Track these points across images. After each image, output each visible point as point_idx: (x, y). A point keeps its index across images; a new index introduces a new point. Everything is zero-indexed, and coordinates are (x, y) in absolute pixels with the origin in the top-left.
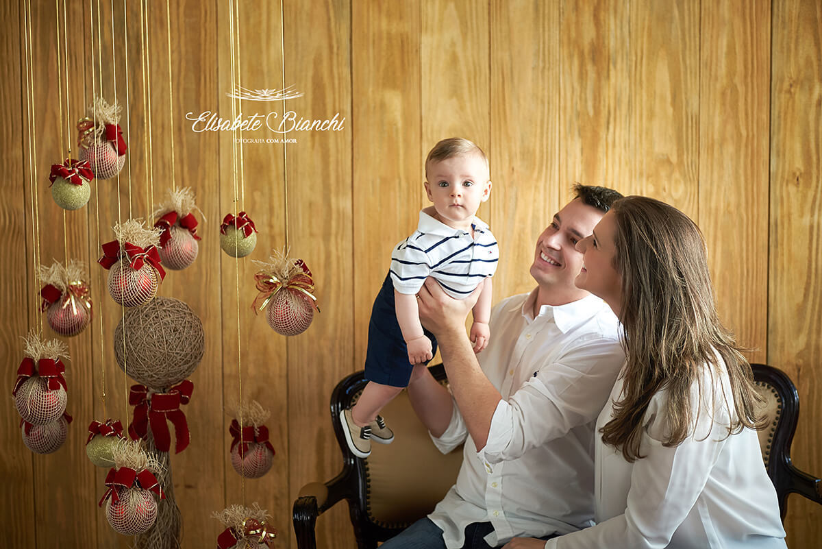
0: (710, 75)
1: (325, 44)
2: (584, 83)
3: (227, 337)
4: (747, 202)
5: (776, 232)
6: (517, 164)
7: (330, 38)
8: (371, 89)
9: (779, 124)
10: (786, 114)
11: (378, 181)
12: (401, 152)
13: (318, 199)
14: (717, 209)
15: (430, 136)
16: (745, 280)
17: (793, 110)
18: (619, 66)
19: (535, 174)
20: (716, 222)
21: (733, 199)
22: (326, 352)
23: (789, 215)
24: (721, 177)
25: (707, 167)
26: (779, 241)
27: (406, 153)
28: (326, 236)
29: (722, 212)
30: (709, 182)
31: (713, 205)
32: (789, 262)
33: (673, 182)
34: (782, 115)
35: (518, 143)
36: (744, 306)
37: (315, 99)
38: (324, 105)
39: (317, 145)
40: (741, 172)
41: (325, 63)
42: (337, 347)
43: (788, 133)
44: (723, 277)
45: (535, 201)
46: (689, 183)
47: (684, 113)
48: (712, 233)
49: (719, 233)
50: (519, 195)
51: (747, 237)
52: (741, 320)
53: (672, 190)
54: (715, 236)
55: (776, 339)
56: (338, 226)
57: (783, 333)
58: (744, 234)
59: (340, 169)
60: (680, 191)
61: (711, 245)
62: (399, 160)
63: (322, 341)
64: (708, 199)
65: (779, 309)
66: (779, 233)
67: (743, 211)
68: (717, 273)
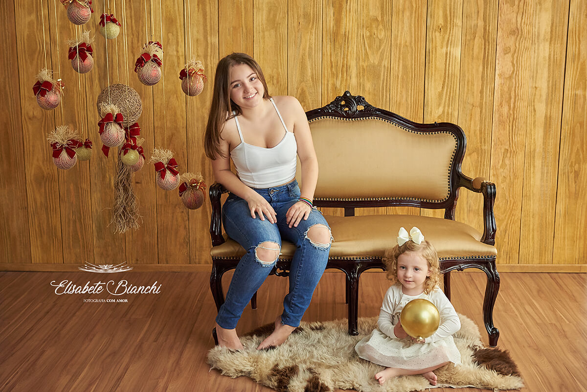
3: (156, 108)
4: (415, 41)
5: (429, 56)
6: (301, 20)
11: (231, 28)
12: (243, 14)
13: (201, 38)
14: (400, 44)
15: (257, 5)
16: (413, 79)
19: (311, 26)
20: (400, 51)
21: (408, 39)
23: (436, 47)
24: (403, 28)
25: (396, 22)
27: (245, 14)
28: (206, 57)
29: (403, 46)
30: (397, 30)
31: (399, 42)
32: (435, 71)
33: (379, 30)
35: (302, 10)
36: (413, 92)
40: (413, 25)
43: (436, 6)
44: (403, 78)
45: (310, 39)
46: (387, 31)
48: (397, 56)
49: (401, 56)
50: (302, 36)
51: (415, 58)
52: (411, 100)
53: (379, 34)
54: (399, 58)
55: (428, 109)
56: (211, 52)
57: (432, 106)
58: (414, 57)
59: (212, 22)
60: (382, 35)
61: (397, 63)
62: (242, 18)
63: (204, 110)
64: (396, 39)
65: (430, 95)
66: (431, 56)
67: (413, 45)
68: (400, 76)
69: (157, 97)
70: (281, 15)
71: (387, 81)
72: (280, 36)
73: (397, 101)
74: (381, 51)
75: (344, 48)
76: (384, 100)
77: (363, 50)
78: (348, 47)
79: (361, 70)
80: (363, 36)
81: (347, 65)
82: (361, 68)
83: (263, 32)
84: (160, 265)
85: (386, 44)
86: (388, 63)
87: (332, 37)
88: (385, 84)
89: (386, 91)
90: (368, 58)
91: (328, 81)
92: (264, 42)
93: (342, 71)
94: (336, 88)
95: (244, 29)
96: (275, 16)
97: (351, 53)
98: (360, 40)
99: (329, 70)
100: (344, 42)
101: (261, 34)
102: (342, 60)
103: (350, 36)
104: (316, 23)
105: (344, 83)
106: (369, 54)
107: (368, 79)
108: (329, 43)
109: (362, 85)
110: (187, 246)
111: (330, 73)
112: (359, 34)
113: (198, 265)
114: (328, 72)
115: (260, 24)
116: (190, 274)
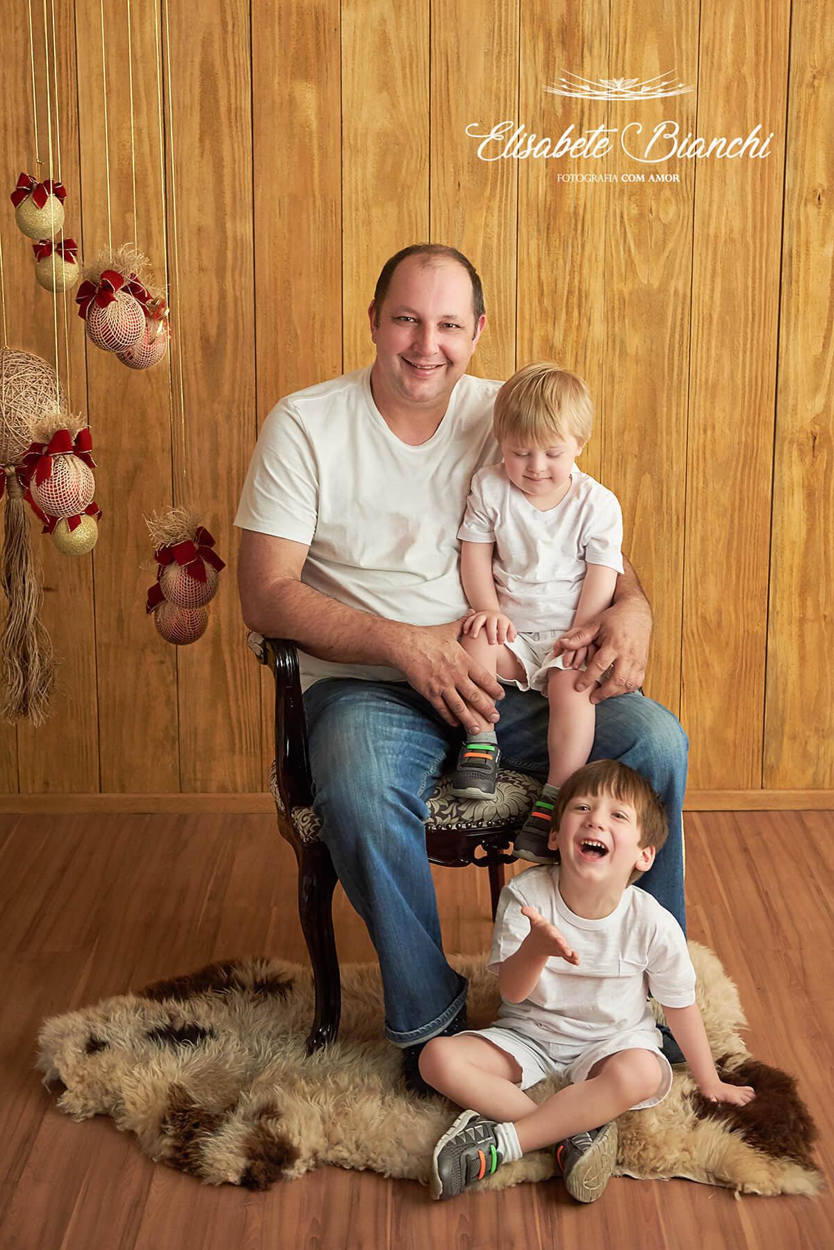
0: (712, 63)
1: (216, 20)
2: (551, 72)
3: (93, 400)
4: (755, 227)
5: (791, 265)
6: (464, 178)
7: (223, 11)
8: (277, 80)
9: (798, 128)
10: (806, 113)
11: (286, 199)
12: (316, 162)
13: (209, 222)
14: (716, 236)
15: (352, 141)
16: (750, 325)
17: (816, 109)
18: (595, 52)
19: (487, 193)
20: (715, 254)
21: (737, 225)
22: (221, 418)
23: (807, 243)
24: (723, 195)
25: (705, 181)
26: (794, 277)
27: (321, 163)
28: (220, 272)
29: (723, 241)
30: (708, 200)
31: (712, 231)
32: (806, 303)
33: (662, 201)
34: (802, 115)
35: (466, 152)
36: (748, 359)
37: (204, 92)
38: (217, 101)
39: (207, 153)
40: (749, 188)
41: (217, 45)
42: (235, 412)
43: (809, 139)
44: (722, 322)
45: (487, 225)
46: (682, 203)
47: (677, 111)
48: (709, 266)
49: (719, 266)
50: (467, 218)
51: (754, 272)
52: (744, 377)
53: (661, 212)
54: (714, 270)
55: (787, 400)
56: (235, 258)
57: (796, 392)
58: (750, 269)
59: (237, 184)
60: (669, 213)
61: (708, 282)
62: (313, 173)
63: (216, 405)
64: (706, 224)
65: (791, 362)
66: (794, 266)
67: (750, 240)
68: (715, 317)
69: (97, 375)
70: (413, 166)
71: (682, 329)
72: (410, 216)
73: (707, 380)
74: (666, 253)
75: (573, 247)
76: (675, 376)
77: (622, 253)
78: (583, 246)
79: (617, 302)
80: (622, 217)
81: (580, 290)
82: (616, 297)
83: (367, 208)
84: (104, 795)
85: (679, 236)
86: (685, 285)
87: (541, 220)
88: (677, 336)
89: (680, 354)
90: (634, 272)
91: (532, 331)
92: (369, 233)
93: (567, 306)
94: (552, 347)
95: (319, 202)
96: (397, 166)
97: (590, 261)
98: (615, 225)
99: (535, 303)
100: (573, 232)
101: (362, 213)
102: (568, 278)
103: (588, 217)
104: (502, 183)
105: (573, 336)
106: (636, 262)
107: (634, 325)
108: (535, 233)
109: (618, 342)
110: (173, 748)
111: (538, 310)
112: (611, 211)
113: (201, 795)
114: (531, 309)
115: (360, 188)
116: (183, 818)
